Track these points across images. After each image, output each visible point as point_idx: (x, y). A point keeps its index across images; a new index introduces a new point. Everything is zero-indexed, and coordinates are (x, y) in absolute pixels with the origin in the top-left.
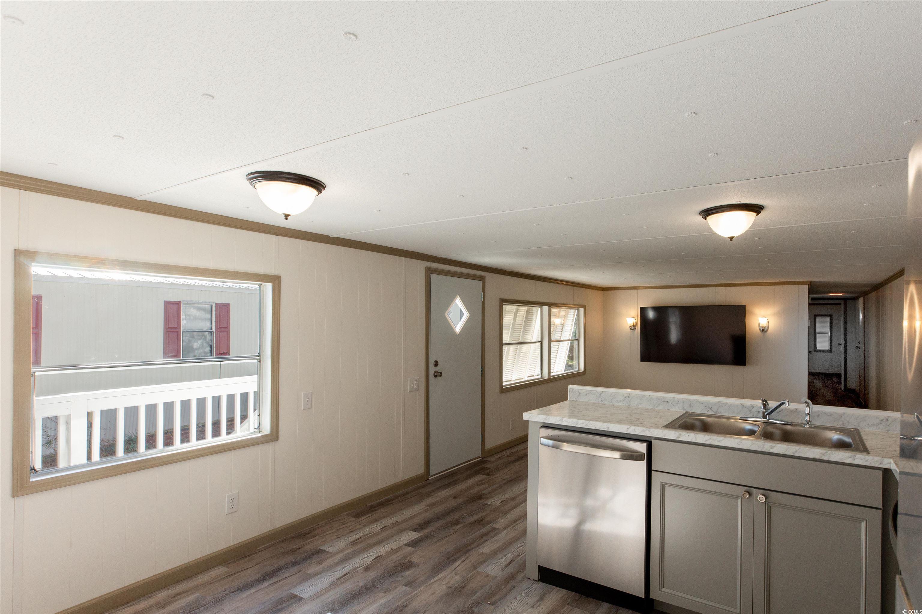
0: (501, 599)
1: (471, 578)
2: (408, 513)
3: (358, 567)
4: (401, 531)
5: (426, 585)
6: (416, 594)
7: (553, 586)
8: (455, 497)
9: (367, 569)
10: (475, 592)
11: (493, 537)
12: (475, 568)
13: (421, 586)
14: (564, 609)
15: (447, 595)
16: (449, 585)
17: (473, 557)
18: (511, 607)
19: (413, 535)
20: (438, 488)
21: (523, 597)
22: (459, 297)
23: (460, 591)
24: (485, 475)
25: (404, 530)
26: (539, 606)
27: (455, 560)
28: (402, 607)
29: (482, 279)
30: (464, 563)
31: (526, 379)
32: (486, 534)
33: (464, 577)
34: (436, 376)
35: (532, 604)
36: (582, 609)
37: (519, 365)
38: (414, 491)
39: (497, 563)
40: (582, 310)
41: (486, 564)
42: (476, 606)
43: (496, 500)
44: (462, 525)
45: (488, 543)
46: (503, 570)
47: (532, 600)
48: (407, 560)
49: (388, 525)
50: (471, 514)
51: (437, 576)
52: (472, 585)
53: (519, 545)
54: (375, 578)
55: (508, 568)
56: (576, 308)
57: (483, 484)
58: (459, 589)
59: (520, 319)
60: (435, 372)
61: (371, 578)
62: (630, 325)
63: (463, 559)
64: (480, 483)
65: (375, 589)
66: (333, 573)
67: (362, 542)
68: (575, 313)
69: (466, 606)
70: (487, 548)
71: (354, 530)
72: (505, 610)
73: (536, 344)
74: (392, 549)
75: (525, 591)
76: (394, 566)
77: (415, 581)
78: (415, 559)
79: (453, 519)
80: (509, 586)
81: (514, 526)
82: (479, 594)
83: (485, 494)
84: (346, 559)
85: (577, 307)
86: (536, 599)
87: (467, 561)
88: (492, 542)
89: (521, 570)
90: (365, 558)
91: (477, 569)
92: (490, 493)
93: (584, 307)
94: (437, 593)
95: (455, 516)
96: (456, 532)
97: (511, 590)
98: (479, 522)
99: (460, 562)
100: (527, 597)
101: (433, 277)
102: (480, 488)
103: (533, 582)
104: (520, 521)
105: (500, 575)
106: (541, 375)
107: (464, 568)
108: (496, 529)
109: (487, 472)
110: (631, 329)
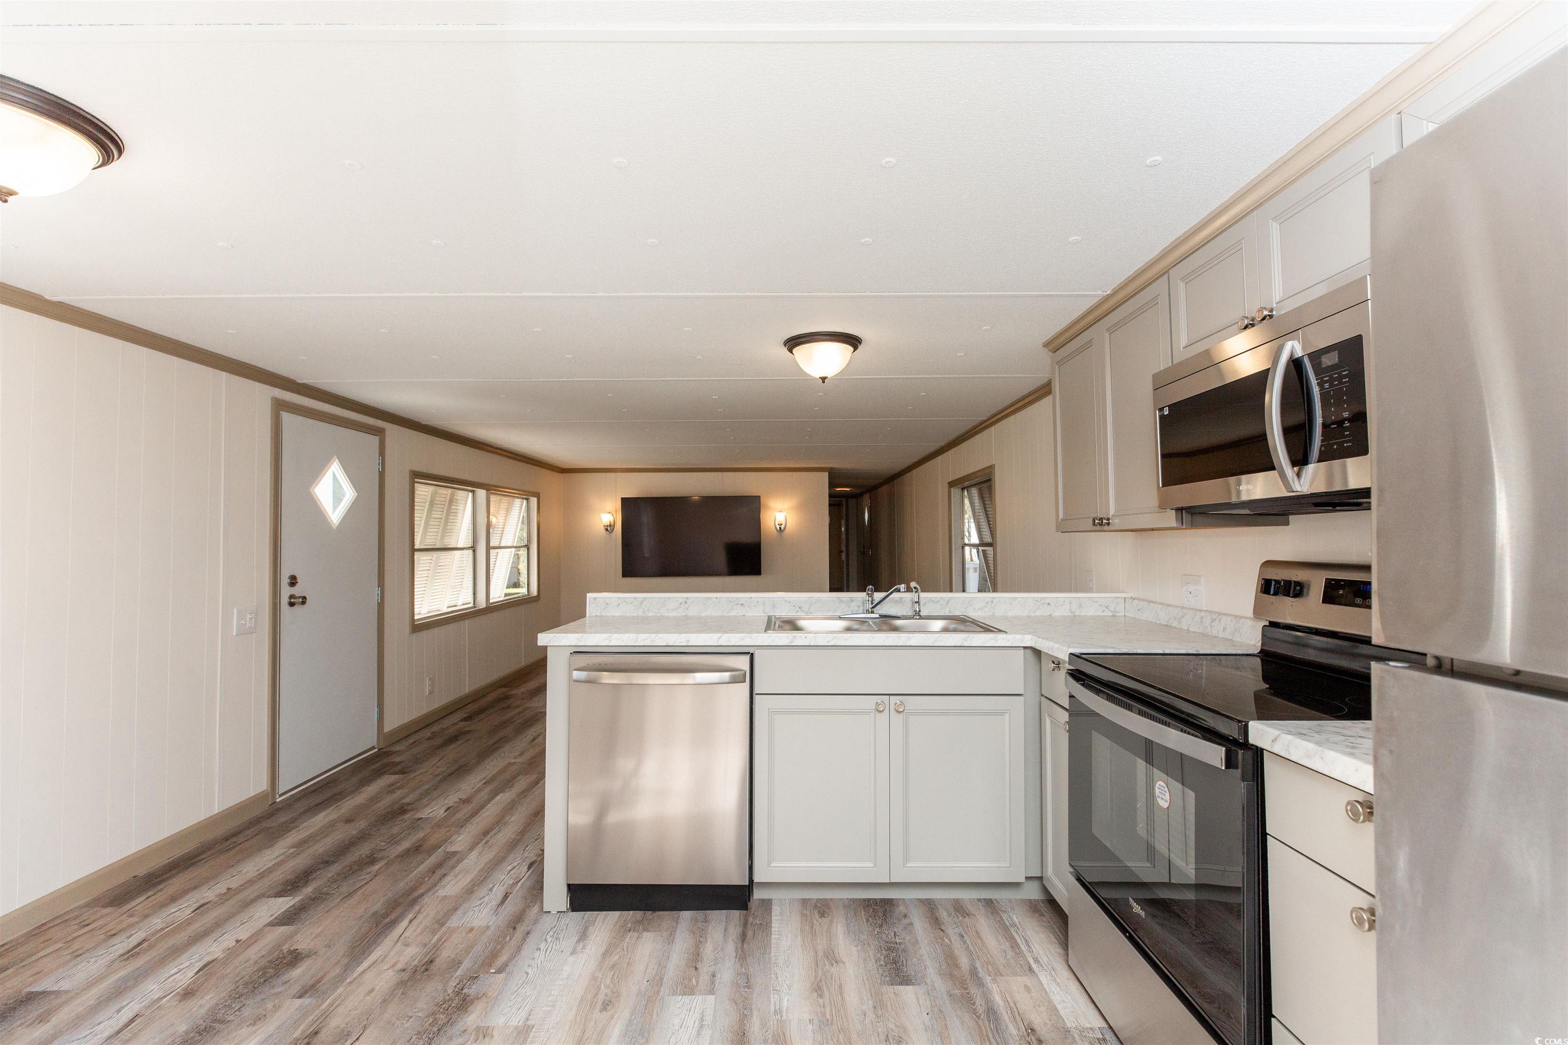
0: (512, 957)
1: (441, 943)
2: (250, 868)
3: (160, 999)
4: (247, 904)
5: (348, 981)
6: (331, 1005)
7: (595, 912)
8: (348, 821)
9: (188, 994)
10: (456, 963)
11: (453, 867)
12: (443, 925)
13: (338, 987)
14: (627, 940)
15: (402, 984)
16: (399, 966)
17: (430, 907)
18: (536, 965)
19: (284, 904)
20: (304, 812)
21: (551, 944)
22: (337, 460)
23: (426, 970)
24: (396, 774)
25: (253, 901)
26: (584, 948)
27: (394, 923)
28: (306, 1037)
29: (379, 432)
30: (415, 922)
31: (446, 610)
32: (440, 865)
33: (425, 945)
34: (292, 604)
35: (571, 949)
36: (655, 932)
37: (434, 588)
38: (249, 828)
39: (481, 905)
40: (534, 501)
41: (459, 912)
42: (468, 984)
43: (436, 808)
44: (383, 863)
45: (448, 878)
46: (496, 912)
47: (568, 943)
48: (285, 951)
49: (209, 900)
50: (394, 840)
51: (365, 959)
52: (446, 954)
53: (510, 868)
54: (217, 1004)
55: (504, 907)
56: (524, 497)
57: (399, 788)
58: (424, 968)
59: (439, 510)
60: (291, 597)
61: (206, 1008)
62: (606, 525)
63: (410, 916)
64: (391, 788)
65: (224, 1026)
66: (88, 1029)
67: (151, 947)
68: (522, 505)
69: (450, 991)
70: (451, 887)
71: (120, 931)
72: (527, 974)
73: (465, 552)
74: (238, 941)
75: (551, 933)
76: (258, 970)
77: (319, 981)
78: (302, 942)
79: (360, 855)
80: (519, 934)
81: (487, 842)
82: (466, 964)
83: (409, 804)
84: (119, 992)
85: (526, 495)
86: (575, 939)
87: (420, 917)
88: (456, 876)
89: (530, 904)
90: (172, 975)
91: (447, 925)
92: (418, 800)
93: (537, 495)
94: (377, 988)
95: (364, 850)
96: (375, 876)
97: (524, 939)
98: (417, 849)
99: (405, 923)
100: (558, 942)
101: (286, 417)
102: (395, 796)
103: (558, 915)
104: (494, 831)
105: (494, 923)
106: (474, 602)
107: (419, 930)
108: (454, 853)
109: (399, 767)
110: (607, 530)
